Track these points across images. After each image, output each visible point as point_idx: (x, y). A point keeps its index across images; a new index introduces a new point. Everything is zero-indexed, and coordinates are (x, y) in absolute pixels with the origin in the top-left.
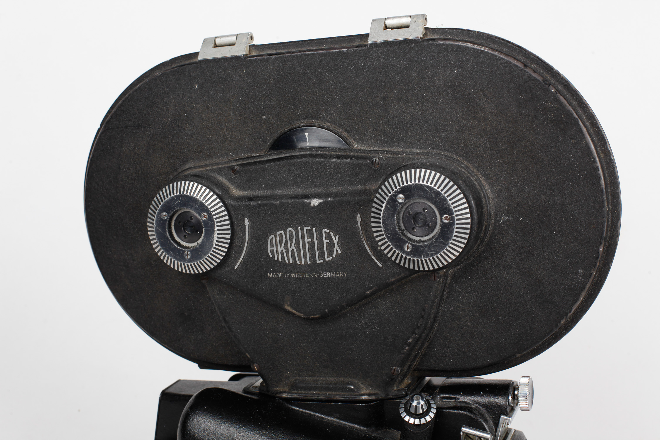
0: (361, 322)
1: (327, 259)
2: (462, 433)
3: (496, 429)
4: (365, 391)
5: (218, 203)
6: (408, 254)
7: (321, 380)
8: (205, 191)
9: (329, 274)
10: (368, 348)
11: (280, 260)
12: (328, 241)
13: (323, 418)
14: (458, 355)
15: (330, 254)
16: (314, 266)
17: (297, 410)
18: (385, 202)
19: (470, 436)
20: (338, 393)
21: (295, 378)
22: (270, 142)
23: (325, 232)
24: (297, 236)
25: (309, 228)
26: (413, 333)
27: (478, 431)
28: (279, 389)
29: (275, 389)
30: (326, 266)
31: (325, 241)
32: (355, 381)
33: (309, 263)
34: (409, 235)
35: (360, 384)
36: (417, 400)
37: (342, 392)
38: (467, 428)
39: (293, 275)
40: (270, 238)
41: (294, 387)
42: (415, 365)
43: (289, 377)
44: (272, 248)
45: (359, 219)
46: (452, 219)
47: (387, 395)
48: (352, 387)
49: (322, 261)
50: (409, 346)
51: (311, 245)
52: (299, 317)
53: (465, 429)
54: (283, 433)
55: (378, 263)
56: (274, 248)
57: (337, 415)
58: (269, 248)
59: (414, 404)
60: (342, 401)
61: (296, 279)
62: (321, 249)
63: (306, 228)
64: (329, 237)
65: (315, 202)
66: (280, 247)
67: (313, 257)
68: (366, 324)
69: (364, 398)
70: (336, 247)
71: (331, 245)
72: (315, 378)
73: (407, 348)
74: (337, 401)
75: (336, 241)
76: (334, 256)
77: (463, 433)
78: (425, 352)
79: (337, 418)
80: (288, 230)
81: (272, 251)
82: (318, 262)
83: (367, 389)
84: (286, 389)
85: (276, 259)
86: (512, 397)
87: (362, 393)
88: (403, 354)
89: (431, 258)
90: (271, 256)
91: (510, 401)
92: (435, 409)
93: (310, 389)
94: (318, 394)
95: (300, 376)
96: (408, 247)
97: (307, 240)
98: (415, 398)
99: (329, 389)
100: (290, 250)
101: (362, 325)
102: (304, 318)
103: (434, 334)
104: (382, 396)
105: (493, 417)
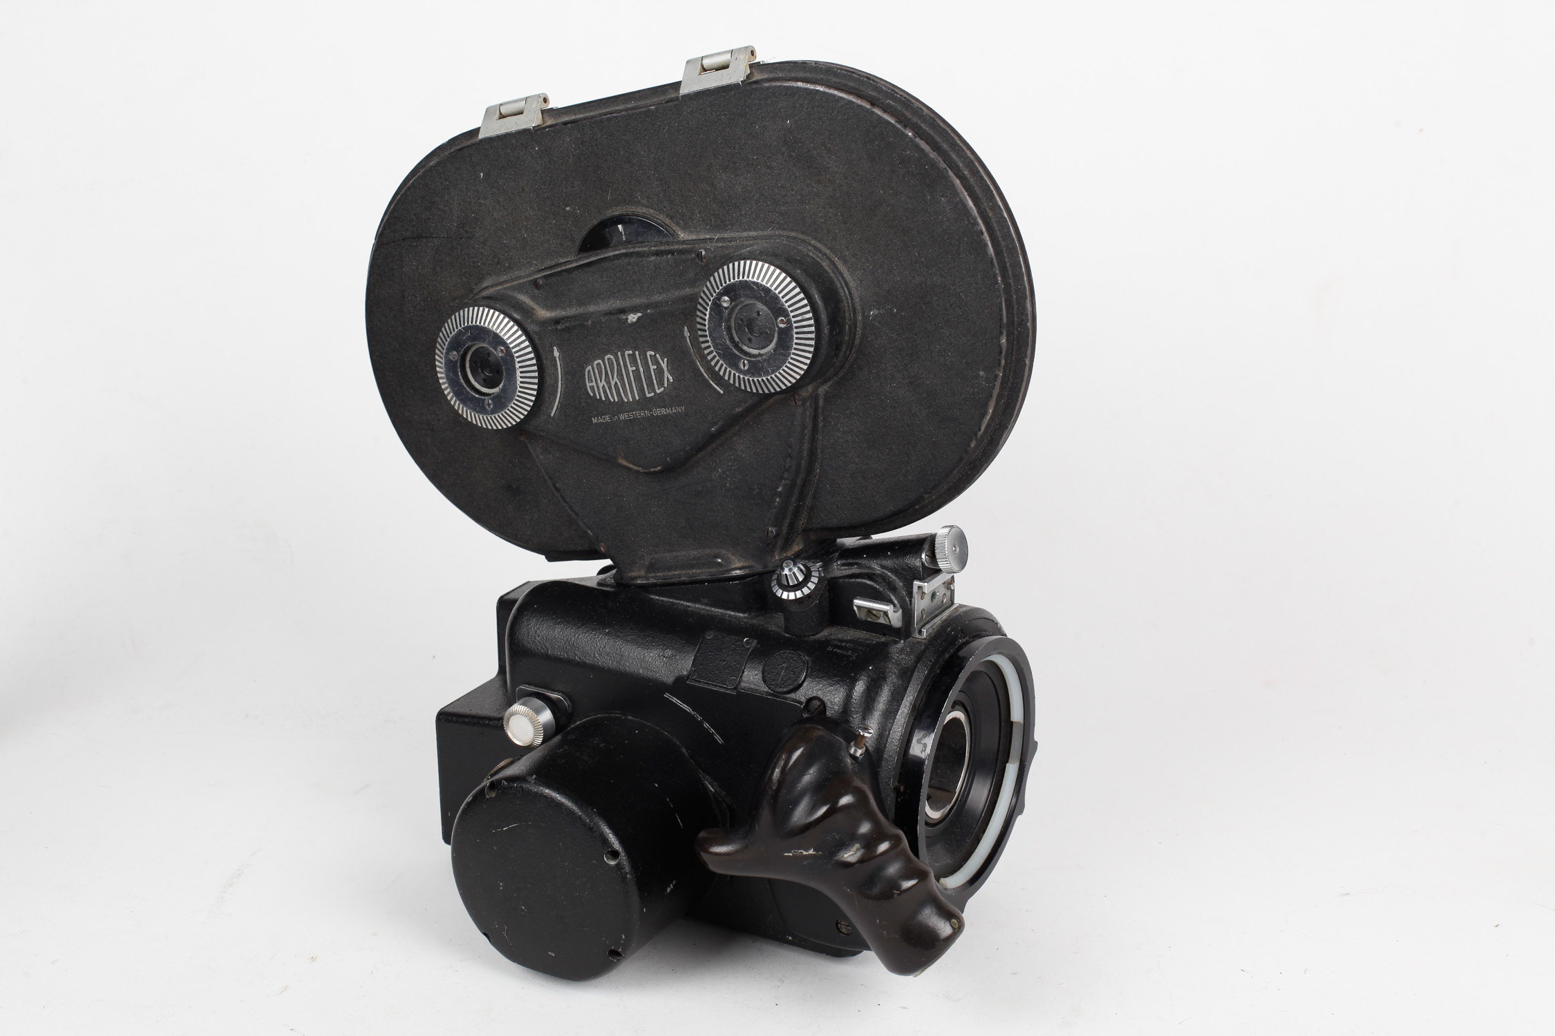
0: (718, 471)
1: (658, 391)
2: (855, 608)
3: (911, 601)
4: (738, 565)
5: (517, 331)
6: (745, 373)
7: (682, 556)
8: (498, 317)
9: (664, 411)
10: (732, 505)
11: (604, 399)
12: (655, 367)
13: (689, 607)
14: (852, 504)
15: (661, 384)
16: (644, 403)
17: (657, 599)
18: (708, 308)
19: (874, 612)
20: (703, 571)
21: (651, 556)
22: (578, 243)
23: (650, 355)
24: (618, 364)
25: (631, 352)
26: (782, 478)
27: (874, 602)
28: (634, 574)
29: (630, 575)
30: (659, 401)
31: (653, 367)
32: (724, 552)
33: (637, 398)
34: (745, 348)
35: (730, 555)
36: (788, 566)
37: (708, 568)
38: (860, 599)
39: (622, 417)
40: (587, 370)
41: (651, 568)
42: (803, 524)
43: (644, 556)
44: (591, 384)
45: (687, 334)
46: (789, 322)
47: (765, 566)
48: (719, 560)
49: (653, 394)
50: (780, 497)
51: (636, 373)
52: (638, 472)
53: (857, 602)
54: (632, 629)
55: (718, 389)
56: (594, 384)
57: (706, 601)
58: (588, 385)
59: (786, 571)
60: (709, 581)
61: (625, 421)
62: (649, 378)
63: (627, 353)
64: (657, 363)
65: (633, 318)
66: (601, 381)
67: (641, 390)
68: (724, 472)
69: (738, 572)
70: (666, 374)
71: (660, 371)
72: (674, 554)
73: (778, 500)
74: (702, 582)
75: (664, 366)
76: (666, 386)
77: (857, 606)
78: (812, 505)
79: (707, 605)
80: (606, 357)
81: (592, 388)
82: (648, 395)
83: (739, 560)
84: (642, 573)
85: (598, 397)
86: (926, 555)
87: (733, 567)
88: (775, 508)
89: (773, 376)
90: (592, 395)
91: (924, 560)
92: (817, 577)
93: (669, 569)
94: (680, 574)
95: (656, 553)
96: (744, 365)
97: (631, 369)
98: (784, 565)
99: (692, 567)
100: (613, 384)
101: (720, 475)
102: (644, 473)
103: (816, 478)
104: (759, 568)
105: (905, 585)
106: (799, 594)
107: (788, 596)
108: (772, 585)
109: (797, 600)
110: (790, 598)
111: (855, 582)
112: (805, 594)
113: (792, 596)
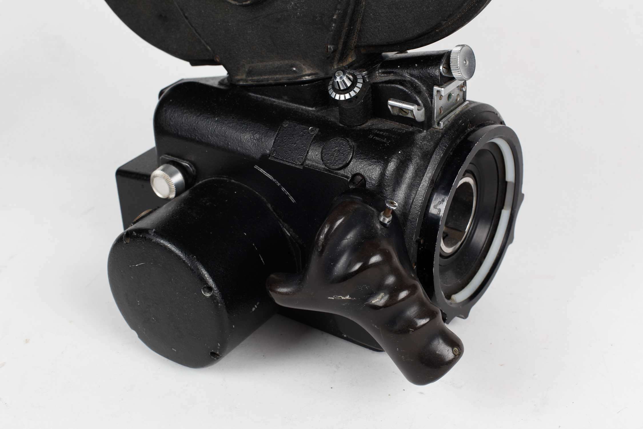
0: (291, 4)
2: (389, 107)
3: (432, 101)
4: (308, 72)
7: (269, 65)
10: (302, 29)
13: (274, 102)
14: (389, 28)
17: (253, 96)
19: (404, 110)
20: (284, 76)
21: (249, 65)
26: (336, 9)
27: (403, 103)
28: (239, 77)
29: (236, 78)
32: (298, 63)
35: (302, 65)
36: (339, 75)
37: (287, 74)
38: (393, 100)
41: (250, 73)
42: (355, 42)
43: (244, 65)
47: (327, 74)
48: (294, 69)
50: (335, 23)
52: (236, 5)
53: (391, 102)
54: (233, 118)
57: (286, 98)
59: (338, 79)
60: (288, 84)
68: (295, 5)
69: (307, 78)
72: (265, 63)
73: (334, 25)
74: (283, 84)
77: (391, 106)
78: (360, 28)
79: (287, 101)
83: (308, 69)
84: (244, 77)
86: (443, 67)
87: (304, 73)
88: (332, 31)
91: (441, 71)
92: (361, 83)
93: (261, 74)
94: (268, 79)
95: (253, 63)
98: (337, 74)
99: (276, 73)
101: (292, 7)
102: (240, 6)
104: (322, 75)
105: (427, 89)
106: (348, 96)
107: (340, 97)
108: (329, 89)
109: (346, 101)
110: (341, 99)
111: (390, 87)
112: (352, 96)
113: (342, 98)
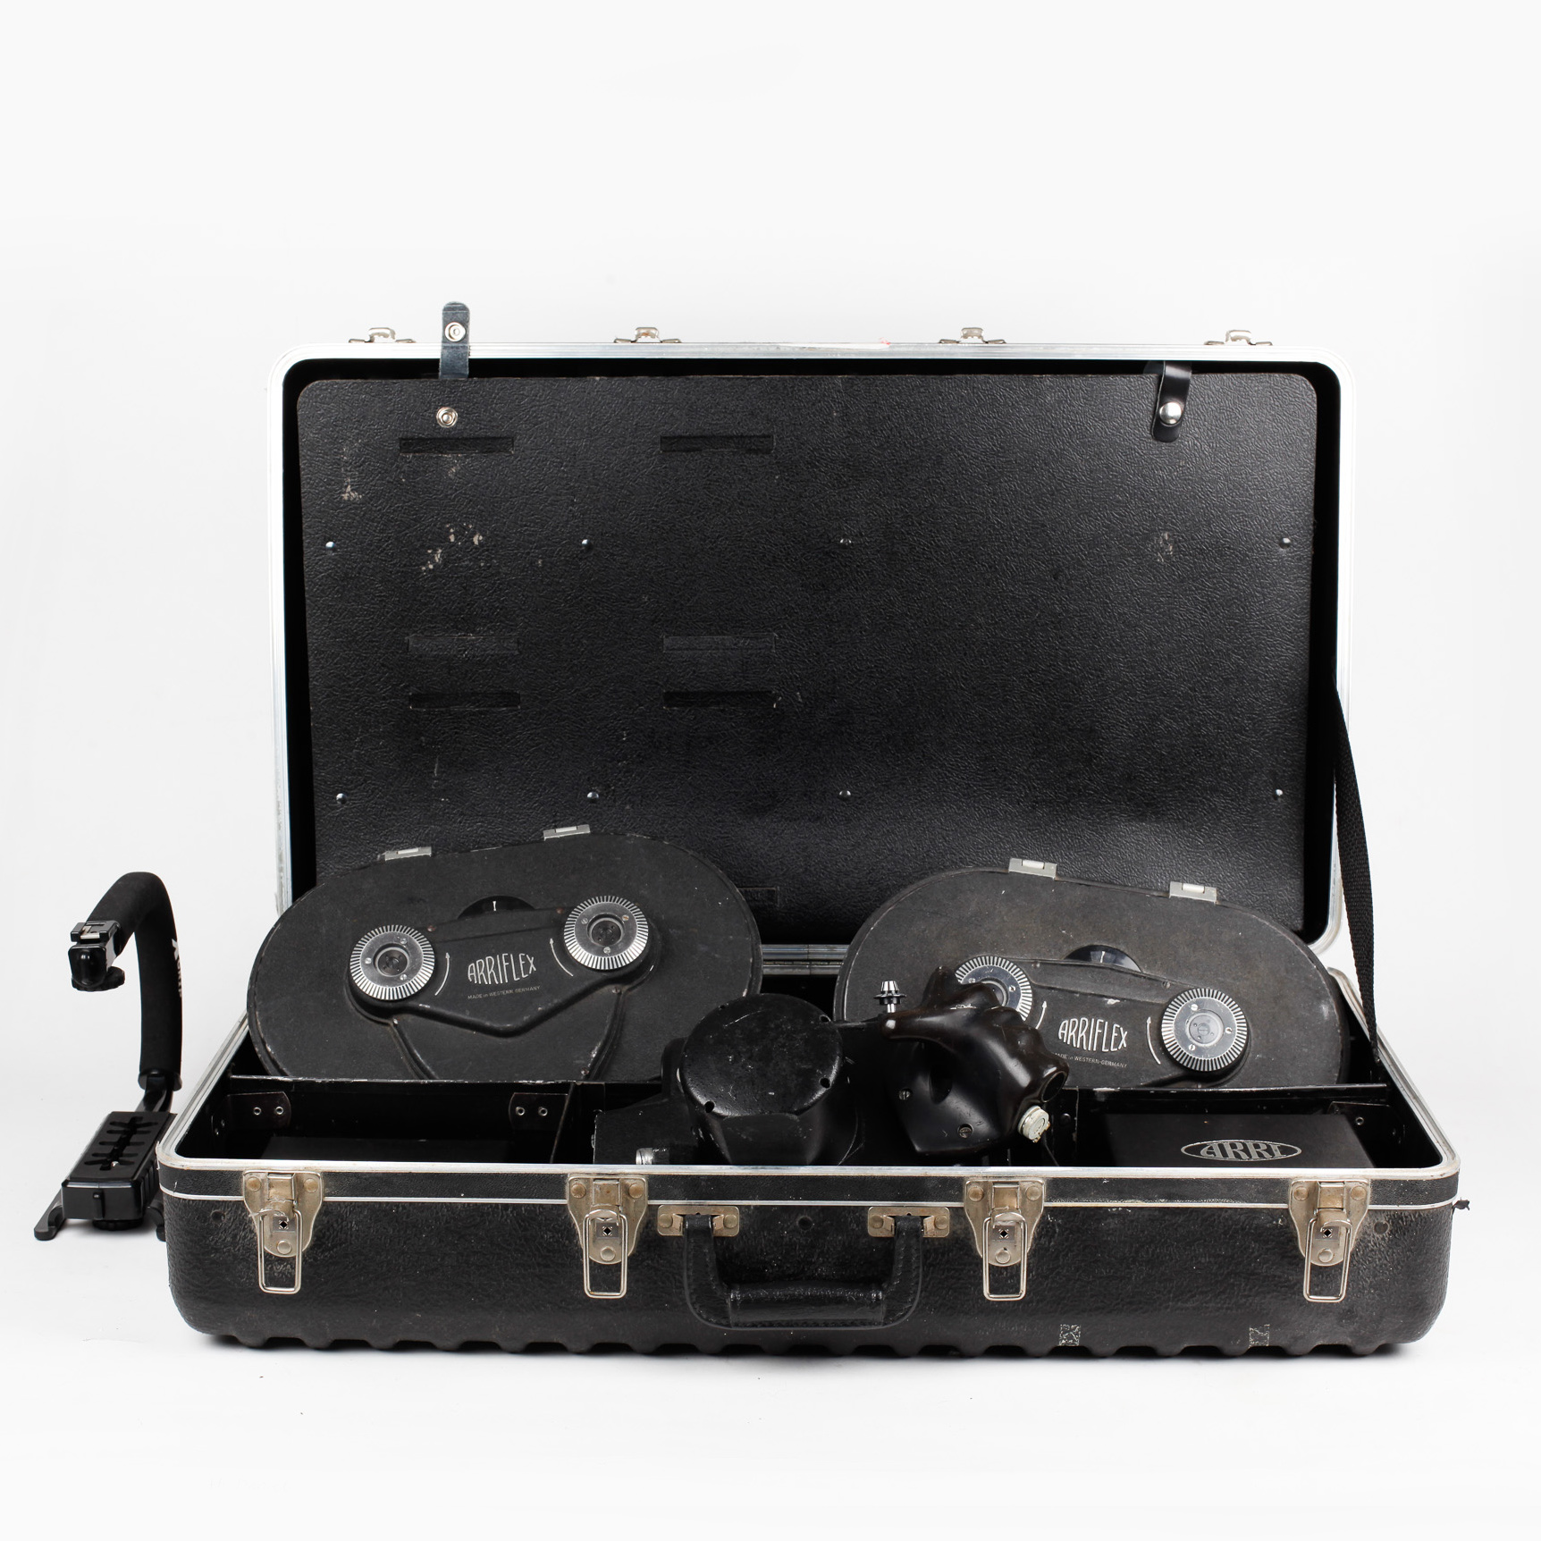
1: (1112, 1050)
6: (1190, 1052)
9: (1110, 1063)
11: (1069, 1043)
12: (1117, 1034)
15: (1116, 1045)
16: (1098, 1054)
22: (1073, 948)
24: (1090, 1026)
30: (1111, 1056)
31: (1114, 1034)
33: (1095, 1049)
39: (1077, 1058)
45: (1148, 1021)
46: (1233, 1032)
49: (1107, 1050)
51: (1101, 1035)
55: (1157, 1060)
61: (1078, 1062)
62: (1109, 1040)
64: (1118, 1031)
65: (1111, 1002)
67: (1100, 1045)
70: (1123, 1041)
71: (1119, 1038)
75: (1124, 1036)
76: (1120, 1048)
81: (1063, 1034)
82: (1103, 1050)
96: (1192, 1047)
97: (1098, 1031)
